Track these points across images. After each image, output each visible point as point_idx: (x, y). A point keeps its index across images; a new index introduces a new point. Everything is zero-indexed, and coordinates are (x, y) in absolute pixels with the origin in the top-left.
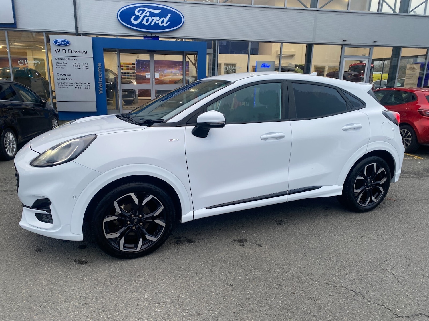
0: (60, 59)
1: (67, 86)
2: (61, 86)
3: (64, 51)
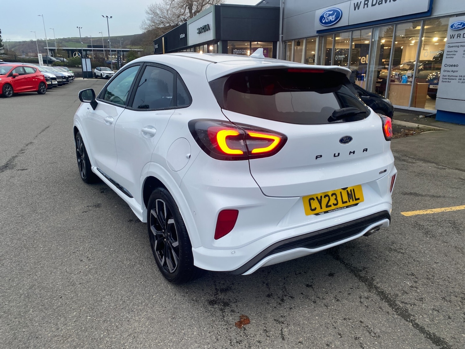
0: (452, 47)
1: (450, 79)
2: (445, 80)
3: (459, 36)
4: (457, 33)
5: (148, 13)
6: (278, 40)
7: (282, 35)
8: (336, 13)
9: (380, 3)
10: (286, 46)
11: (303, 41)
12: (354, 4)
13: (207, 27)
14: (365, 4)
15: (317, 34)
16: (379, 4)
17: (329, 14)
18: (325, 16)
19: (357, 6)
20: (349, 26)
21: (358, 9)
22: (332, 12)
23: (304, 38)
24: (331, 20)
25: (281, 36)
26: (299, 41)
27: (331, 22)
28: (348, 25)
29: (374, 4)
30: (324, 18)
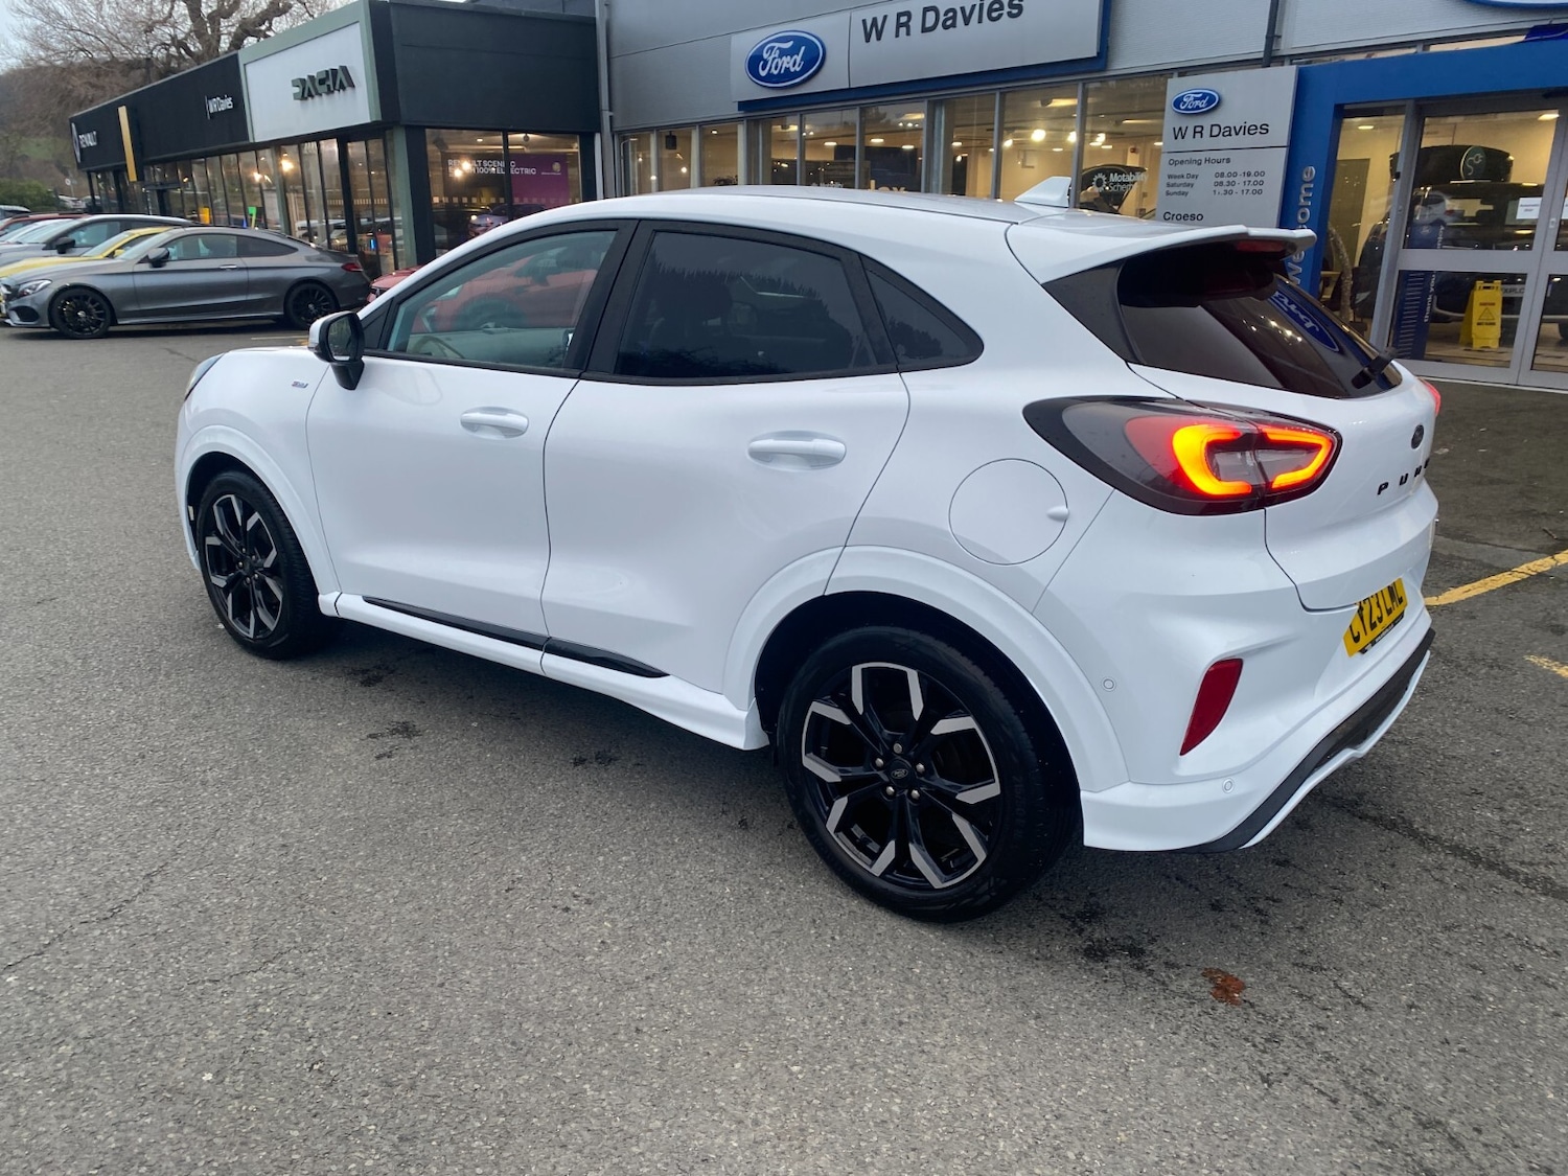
0: (1182, 162)
3: (1198, 131)
4: (1191, 123)
5: (20, 11)
6: (599, 130)
7: (611, 114)
8: (803, 48)
9: (949, 23)
10: (625, 147)
11: (691, 133)
12: (864, 21)
13: (341, 75)
14: (899, 25)
15: (741, 114)
16: (946, 27)
17: (779, 48)
18: (765, 56)
19: (873, 30)
20: (850, 89)
21: (879, 38)
22: (791, 43)
23: (692, 125)
24: (787, 69)
25: (606, 115)
26: (673, 134)
27: (788, 75)
28: (847, 87)
29: (928, 25)
30: (762, 63)
